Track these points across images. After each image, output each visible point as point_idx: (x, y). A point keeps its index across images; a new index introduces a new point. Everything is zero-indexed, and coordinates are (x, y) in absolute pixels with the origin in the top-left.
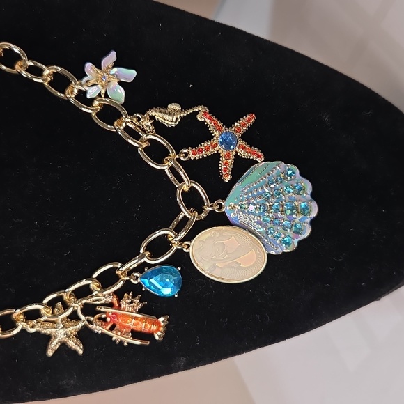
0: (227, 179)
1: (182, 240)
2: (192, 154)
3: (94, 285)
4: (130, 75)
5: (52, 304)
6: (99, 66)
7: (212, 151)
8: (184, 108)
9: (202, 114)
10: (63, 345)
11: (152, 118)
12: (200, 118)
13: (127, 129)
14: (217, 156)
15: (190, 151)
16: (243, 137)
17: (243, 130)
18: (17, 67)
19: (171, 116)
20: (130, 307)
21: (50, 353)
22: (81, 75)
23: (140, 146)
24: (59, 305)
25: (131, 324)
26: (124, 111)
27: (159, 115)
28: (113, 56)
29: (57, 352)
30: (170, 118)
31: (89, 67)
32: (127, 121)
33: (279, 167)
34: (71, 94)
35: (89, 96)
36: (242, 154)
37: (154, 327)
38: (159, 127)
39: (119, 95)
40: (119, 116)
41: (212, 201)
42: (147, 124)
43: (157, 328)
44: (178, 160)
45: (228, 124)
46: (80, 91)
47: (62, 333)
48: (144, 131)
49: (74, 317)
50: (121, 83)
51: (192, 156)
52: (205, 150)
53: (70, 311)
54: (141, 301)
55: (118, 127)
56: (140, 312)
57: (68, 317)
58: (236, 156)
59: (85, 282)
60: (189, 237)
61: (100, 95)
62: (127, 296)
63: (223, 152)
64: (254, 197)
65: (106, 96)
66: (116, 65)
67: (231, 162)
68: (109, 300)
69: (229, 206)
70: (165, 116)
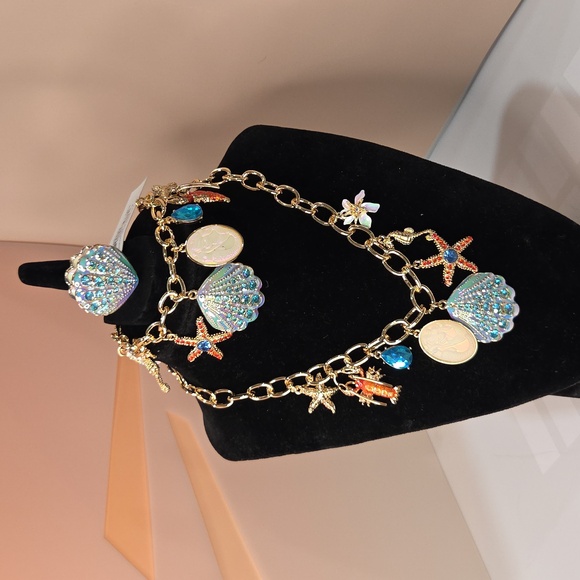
0: (449, 284)
1: (414, 328)
2: (422, 264)
3: (347, 360)
4: (375, 207)
5: (314, 374)
6: (352, 202)
7: (438, 263)
8: (416, 231)
9: (431, 236)
10: (321, 405)
11: (392, 238)
12: (428, 238)
13: (374, 247)
14: (441, 267)
15: (421, 262)
16: (462, 254)
17: (462, 249)
18: (292, 202)
19: (406, 237)
20: (373, 377)
21: (310, 411)
22: (340, 208)
23: (384, 259)
24: (319, 374)
25: (374, 390)
26: (372, 234)
27: (397, 236)
28: (362, 194)
29: (315, 411)
30: (405, 238)
31: (345, 203)
32: (374, 241)
33: (490, 277)
34: (332, 222)
35: (345, 224)
36: (461, 266)
37: (390, 395)
38: (397, 245)
39: (367, 222)
40: (368, 237)
41: (437, 301)
42: (388, 243)
43: (393, 395)
44: (413, 269)
45: (451, 243)
46: (338, 219)
47: (320, 397)
48: (387, 248)
49: (330, 384)
50: (369, 214)
51: (422, 266)
52: (432, 262)
53: (328, 379)
54: (381, 373)
55: (368, 245)
56: (381, 380)
57: (325, 384)
58: (456, 267)
59: (339, 357)
60: (419, 326)
61: (353, 223)
62: (372, 370)
63: (446, 263)
64: (469, 299)
65: (358, 223)
66: (366, 200)
67: (452, 272)
68: (358, 371)
69: (450, 305)
70: (403, 237)
